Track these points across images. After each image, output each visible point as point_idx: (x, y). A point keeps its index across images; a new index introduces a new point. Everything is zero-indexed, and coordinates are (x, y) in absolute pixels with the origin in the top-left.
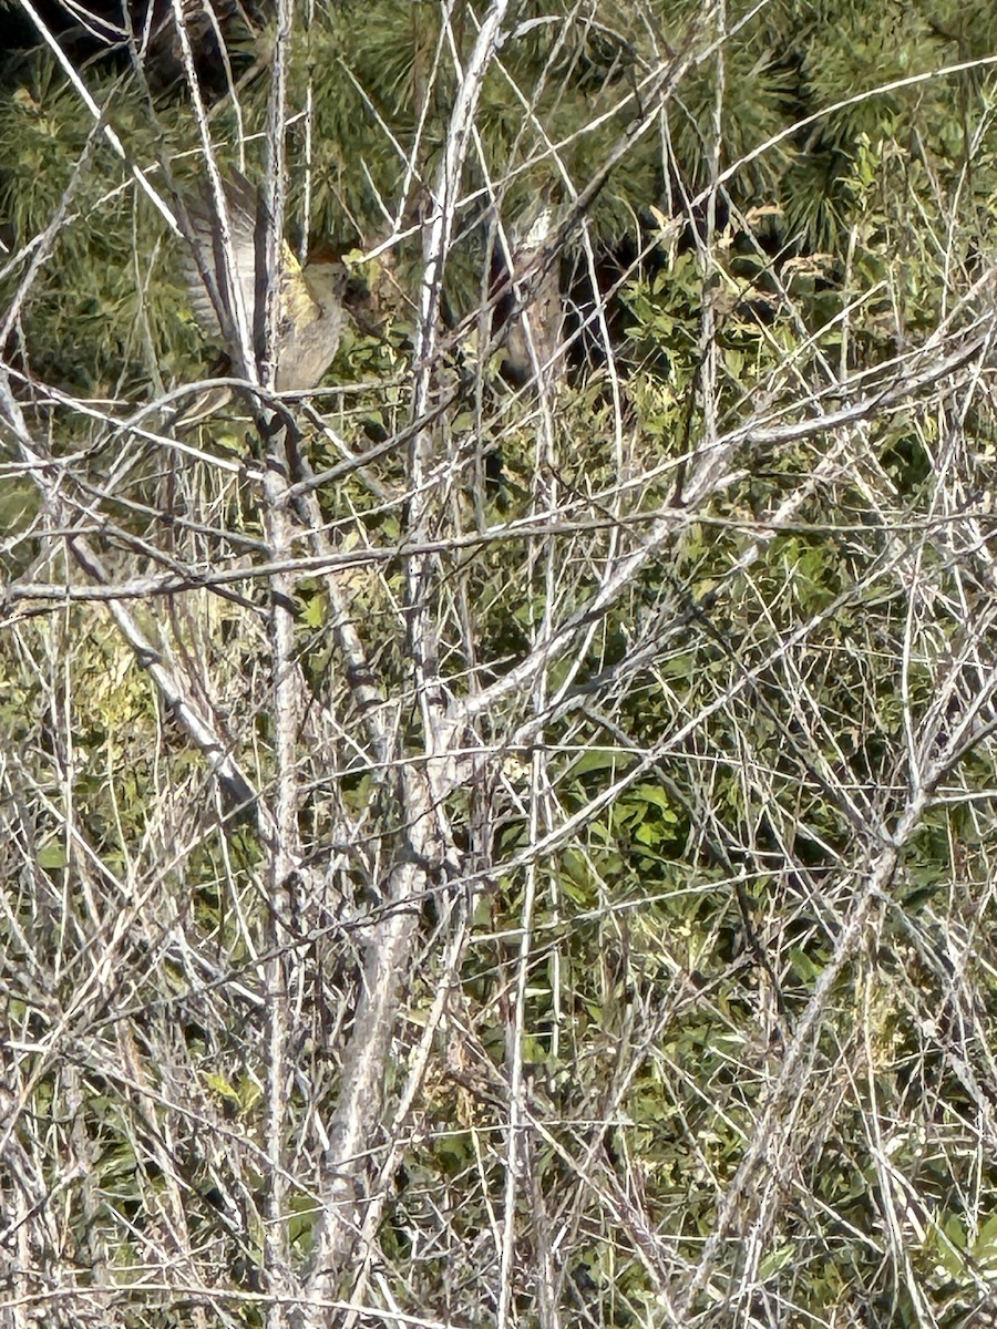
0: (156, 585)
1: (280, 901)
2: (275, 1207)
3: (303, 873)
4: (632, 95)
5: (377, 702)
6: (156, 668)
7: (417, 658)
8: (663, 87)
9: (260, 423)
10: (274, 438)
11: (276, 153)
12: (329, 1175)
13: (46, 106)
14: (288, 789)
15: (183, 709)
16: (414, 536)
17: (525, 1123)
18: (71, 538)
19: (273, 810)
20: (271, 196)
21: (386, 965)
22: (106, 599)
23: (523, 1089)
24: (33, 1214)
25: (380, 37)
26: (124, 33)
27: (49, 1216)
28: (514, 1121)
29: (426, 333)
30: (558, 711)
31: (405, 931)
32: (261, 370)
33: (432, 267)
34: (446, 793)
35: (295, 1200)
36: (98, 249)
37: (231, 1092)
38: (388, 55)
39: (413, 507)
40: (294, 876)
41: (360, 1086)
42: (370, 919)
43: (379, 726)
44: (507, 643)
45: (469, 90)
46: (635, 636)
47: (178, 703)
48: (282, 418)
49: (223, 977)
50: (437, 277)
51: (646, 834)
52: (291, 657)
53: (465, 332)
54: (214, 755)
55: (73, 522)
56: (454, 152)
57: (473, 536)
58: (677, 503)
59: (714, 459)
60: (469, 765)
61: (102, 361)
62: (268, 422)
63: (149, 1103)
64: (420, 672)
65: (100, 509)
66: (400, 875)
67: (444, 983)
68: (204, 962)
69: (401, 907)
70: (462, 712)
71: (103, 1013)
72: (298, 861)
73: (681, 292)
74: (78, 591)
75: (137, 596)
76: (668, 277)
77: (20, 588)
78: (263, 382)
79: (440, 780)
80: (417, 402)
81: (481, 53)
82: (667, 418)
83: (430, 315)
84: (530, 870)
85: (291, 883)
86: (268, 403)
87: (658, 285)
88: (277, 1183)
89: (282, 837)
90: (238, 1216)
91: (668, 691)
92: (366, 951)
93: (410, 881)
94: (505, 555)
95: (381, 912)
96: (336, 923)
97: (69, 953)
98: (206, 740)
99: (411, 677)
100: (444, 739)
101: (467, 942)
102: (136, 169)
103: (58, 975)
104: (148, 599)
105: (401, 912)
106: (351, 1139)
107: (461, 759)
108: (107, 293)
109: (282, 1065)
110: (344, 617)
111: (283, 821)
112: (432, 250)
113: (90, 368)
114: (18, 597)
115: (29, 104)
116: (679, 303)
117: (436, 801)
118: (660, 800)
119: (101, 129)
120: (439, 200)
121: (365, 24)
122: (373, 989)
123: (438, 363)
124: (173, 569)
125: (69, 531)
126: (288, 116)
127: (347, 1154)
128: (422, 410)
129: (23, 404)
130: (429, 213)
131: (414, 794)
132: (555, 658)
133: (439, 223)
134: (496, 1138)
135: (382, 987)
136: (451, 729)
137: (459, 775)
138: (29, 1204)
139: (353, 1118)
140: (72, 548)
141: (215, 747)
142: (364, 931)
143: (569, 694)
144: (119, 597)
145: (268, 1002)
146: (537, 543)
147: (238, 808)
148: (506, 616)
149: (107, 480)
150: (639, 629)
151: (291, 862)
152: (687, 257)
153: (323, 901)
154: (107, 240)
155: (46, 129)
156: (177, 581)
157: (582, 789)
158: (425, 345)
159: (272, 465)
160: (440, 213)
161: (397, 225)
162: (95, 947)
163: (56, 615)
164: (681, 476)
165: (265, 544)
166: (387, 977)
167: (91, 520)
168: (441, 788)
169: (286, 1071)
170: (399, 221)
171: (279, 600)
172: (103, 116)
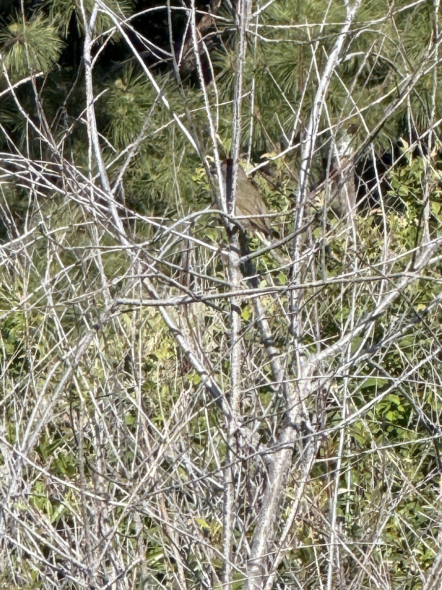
0: (180, 300)
1: (232, 442)
2: (226, 578)
3: (242, 430)
4: (395, 88)
5: (276, 354)
6: (179, 337)
7: (295, 335)
8: (409, 84)
9: (228, 229)
10: (233, 236)
11: (237, 110)
12: (250, 565)
13: (129, 87)
14: (236, 393)
15: (191, 355)
16: (295, 281)
17: (337, 543)
18: (143, 279)
19: (229, 401)
20: (235, 129)
21: (278, 471)
22: (157, 306)
23: (337, 528)
24: (119, 578)
25: (278, 60)
26: (171, 55)
27: (125, 579)
28: (332, 543)
29: (302, 191)
30: (356, 361)
31: (287, 456)
32: (229, 206)
33: (305, 162)
34: (306, 396)
35: (235, 575)
36: (151, 151)
37: (207, 526)
38: (281, 68)
39: (295, 268)
40: (238, 431)
41: (265, 525)
42: (271, 451)
43: (278, 365)
44: (331, 330)
45: (324, 84)
46: (388, 328)
47: (189, 352)
48: (237, 227)
49: (205, 475)
50: (308, 166)
51: (390, 416)
52: (239, 333)
53: (319, 192)
54: (204, 377)
55: (144, 271)
56: (316, 112)
57: (320, 282)
58: (412, 269)
59: (429, 250)
60: (316, 383)
61: (151, 201)
62: (231, 229)
63: (171, 530)
64: (296, 341)
65: (155, 266)
66: (285, 431)
67: (304, 480)
68: (196, 468)
69: (285, 446)
70: (314, 360)
71: (152, 490)
72: (240, 424)
73: (413, 176)
74: (145, 302)
75: (172, 305)
76: (407, 169)
77: (120, 300)
78: (229, 212)
79: (304, 390)
80: (298, 222)
81: (329, 68)
82: (405, 231)
83: (304, 183)
84: (342, 431)
85: (237, 434)
86: (231, 221)
87: (403, 173)
88: (228, 567)
89: (233, 414)
90: (209, 581)
91: (402, 353)
92: (268, 465)
93: (289, 435)
94: (331, 291)
95: (276, 448)
96: (256, 452)
97: (138, 463)
98: (201, 370)
99: (291, 344)
100: (306, 371)
101: (314, 462)
102: (175, 115)
103: (133, 472)
104: (177, 306)
105: (286, 448)
106: (261, 548)
107: (313, 381)
108: (153, 170)
109: (231, 515)
110: (263, 316)
111: (233, 406)
112: (306, 154)
113: (145, 203)
114: (119, 304)
115: (122, 86)
116: (412, 180)
117: (302, 399)
118: (397, 401)
119: (160, 98)
120: (309, 132)
121: (271, 54)
122: (272, 482)
123: (307, 205)
124: (188, 293)
125: (143, 275)
126: (243, 93)
127: (259, 555)
128: (300, 225)
129: (123, 218)
130: (305, 138)
131: (293, 396)
132: (356, 337)
133: (309, 143)
134: (324, 549)
135: (276, 481)
136: (309, 367)
137: (312, 387)
138: (117, 573)
139: (262, 539)
140: (143, 283)
141: (205, 373)
142: (269, 456)
143: (361, 354)
144: (164, 305)
145: (225, 486)
146: (345, 286)
147: (214, 400)
148: (330, 318)
149: (159, 254)
150: (389, 325)
151: (237, 425)
152: (416, 160)
153: (251, 442)
154: (154, 147)
155: (129, 97)
156: (190, 299)
157: (362, 396)
158: (302, 196)
159: (232, 249)
160: (310, 138)
161: (291, 143)
162: (148, 461)
163: (135, 312)
164: (414, 257)
165: (229, 283)
166: (278, 476)
167: (152, 271)
168: (304, 393)
169: (232, 517)
170: (292, 141)
171: (234, 308)
172: (161, 92)
